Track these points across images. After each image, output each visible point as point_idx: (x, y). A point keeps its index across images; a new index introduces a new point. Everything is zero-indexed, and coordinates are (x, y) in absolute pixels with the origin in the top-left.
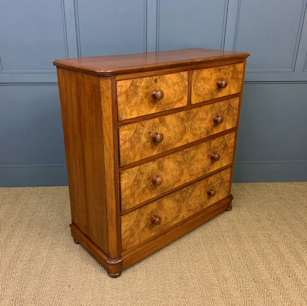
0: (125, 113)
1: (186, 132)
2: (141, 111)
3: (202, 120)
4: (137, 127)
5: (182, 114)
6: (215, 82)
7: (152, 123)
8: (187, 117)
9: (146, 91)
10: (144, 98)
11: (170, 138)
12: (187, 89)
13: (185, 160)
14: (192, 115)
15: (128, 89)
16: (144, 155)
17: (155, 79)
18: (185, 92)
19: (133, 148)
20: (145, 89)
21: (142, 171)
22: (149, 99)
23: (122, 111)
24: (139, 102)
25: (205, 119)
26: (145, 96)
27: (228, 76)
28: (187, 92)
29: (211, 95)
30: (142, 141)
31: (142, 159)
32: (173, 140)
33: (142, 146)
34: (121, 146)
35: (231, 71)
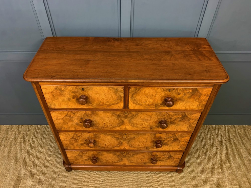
0: (53, 104)
1: (123, 124)
2: (69, 105)
3: (144, 120)
4: (67, 113)
5: (118, 113)
6: (161, 98)
7: (83, 113)
8: (125, 115)
9: (73, 94)
10: (71, 98)
11: (105, 124)
12: (123, 98)
13: (124, 138)
14: (130, 115)
15: (53, 91)
16: (77, 128)
17: (81, 88)
18: (121, 100)
19: (66, 123)
20: (71, 93)
21: (78, 135)
22: (76, 99)
23: (50, 103)
24: (66, 100)
25: (147, 120)
26: (72, 97)
27: (183, 96)
28: (123, 100)
29: (156, 107)
30: (74, 121)
31: (76, 130)
32: (108, 126)
33: (74, 124)
34: (54, 121)
35: (188, 92)
